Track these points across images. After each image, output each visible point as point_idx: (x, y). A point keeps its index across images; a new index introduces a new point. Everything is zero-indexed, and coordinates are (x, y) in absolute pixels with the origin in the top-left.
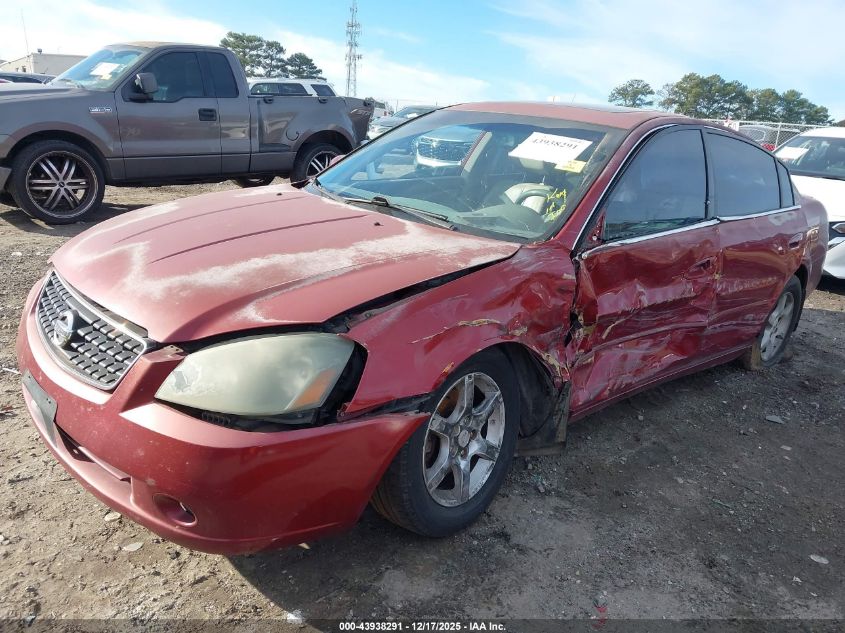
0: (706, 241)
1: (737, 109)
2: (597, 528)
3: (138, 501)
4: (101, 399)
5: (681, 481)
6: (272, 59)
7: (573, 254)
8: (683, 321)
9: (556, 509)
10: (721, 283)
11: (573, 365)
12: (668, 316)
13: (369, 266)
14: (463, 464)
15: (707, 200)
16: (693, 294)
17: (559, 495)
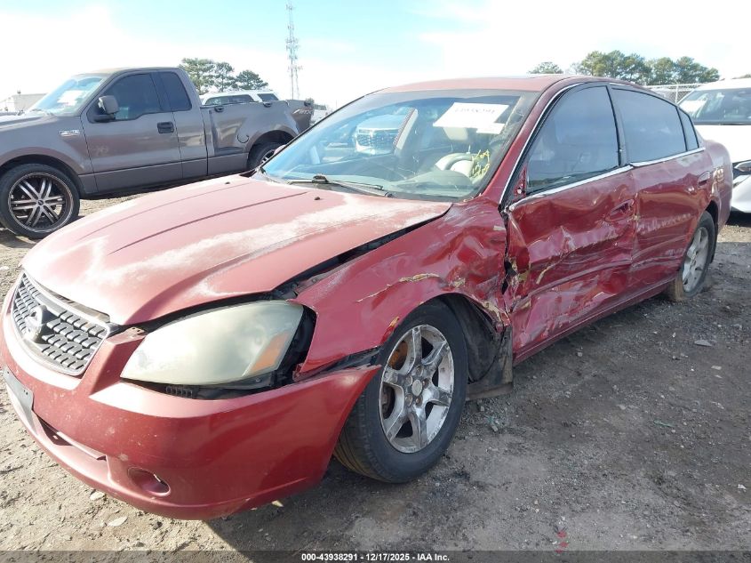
0: (622, 186)
1: (638, 79)
2: (550, 459)
3: (115, 478)
4: (71, 384)
5: (623, 407)
6: (223, 78)
7: (500, 208)
8: (609, 262)
9: (510, 445)
10: (640, 223)
11: (511, 311)
12: (595, 257)
13: (312, 235)
14: (419, 411)
15: (619, 148)
16: (615, 236)
17: (511, 431)
